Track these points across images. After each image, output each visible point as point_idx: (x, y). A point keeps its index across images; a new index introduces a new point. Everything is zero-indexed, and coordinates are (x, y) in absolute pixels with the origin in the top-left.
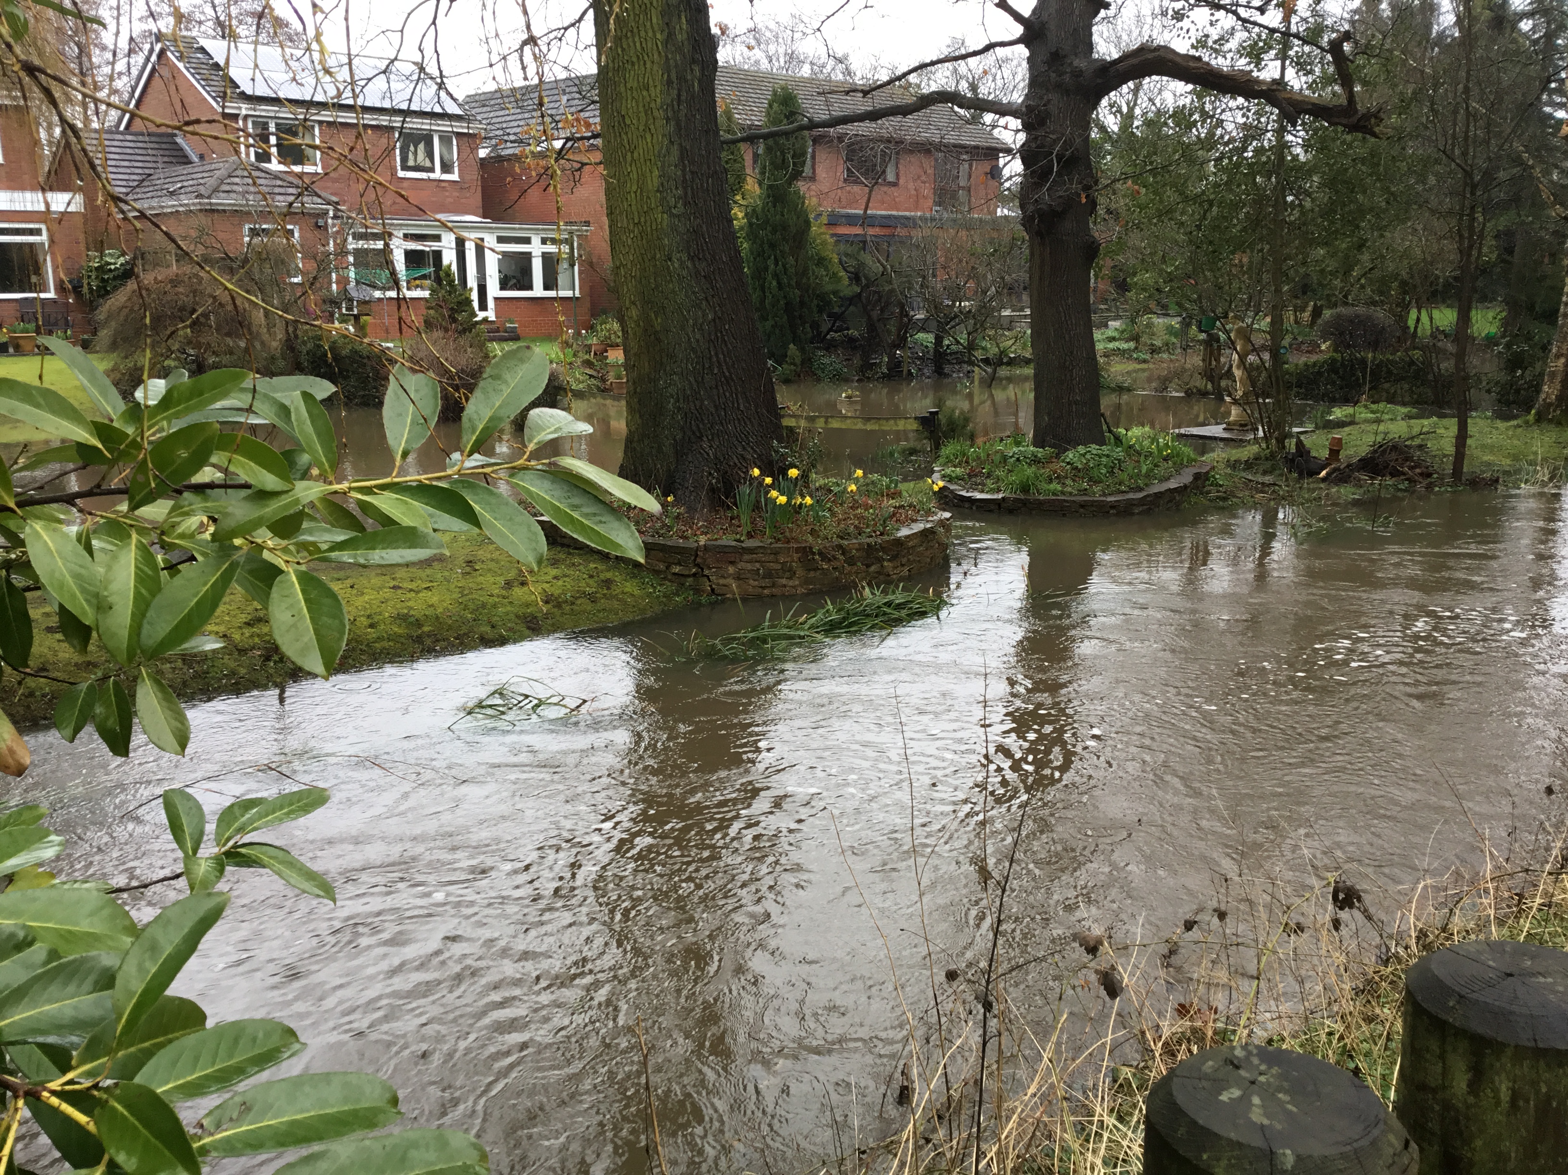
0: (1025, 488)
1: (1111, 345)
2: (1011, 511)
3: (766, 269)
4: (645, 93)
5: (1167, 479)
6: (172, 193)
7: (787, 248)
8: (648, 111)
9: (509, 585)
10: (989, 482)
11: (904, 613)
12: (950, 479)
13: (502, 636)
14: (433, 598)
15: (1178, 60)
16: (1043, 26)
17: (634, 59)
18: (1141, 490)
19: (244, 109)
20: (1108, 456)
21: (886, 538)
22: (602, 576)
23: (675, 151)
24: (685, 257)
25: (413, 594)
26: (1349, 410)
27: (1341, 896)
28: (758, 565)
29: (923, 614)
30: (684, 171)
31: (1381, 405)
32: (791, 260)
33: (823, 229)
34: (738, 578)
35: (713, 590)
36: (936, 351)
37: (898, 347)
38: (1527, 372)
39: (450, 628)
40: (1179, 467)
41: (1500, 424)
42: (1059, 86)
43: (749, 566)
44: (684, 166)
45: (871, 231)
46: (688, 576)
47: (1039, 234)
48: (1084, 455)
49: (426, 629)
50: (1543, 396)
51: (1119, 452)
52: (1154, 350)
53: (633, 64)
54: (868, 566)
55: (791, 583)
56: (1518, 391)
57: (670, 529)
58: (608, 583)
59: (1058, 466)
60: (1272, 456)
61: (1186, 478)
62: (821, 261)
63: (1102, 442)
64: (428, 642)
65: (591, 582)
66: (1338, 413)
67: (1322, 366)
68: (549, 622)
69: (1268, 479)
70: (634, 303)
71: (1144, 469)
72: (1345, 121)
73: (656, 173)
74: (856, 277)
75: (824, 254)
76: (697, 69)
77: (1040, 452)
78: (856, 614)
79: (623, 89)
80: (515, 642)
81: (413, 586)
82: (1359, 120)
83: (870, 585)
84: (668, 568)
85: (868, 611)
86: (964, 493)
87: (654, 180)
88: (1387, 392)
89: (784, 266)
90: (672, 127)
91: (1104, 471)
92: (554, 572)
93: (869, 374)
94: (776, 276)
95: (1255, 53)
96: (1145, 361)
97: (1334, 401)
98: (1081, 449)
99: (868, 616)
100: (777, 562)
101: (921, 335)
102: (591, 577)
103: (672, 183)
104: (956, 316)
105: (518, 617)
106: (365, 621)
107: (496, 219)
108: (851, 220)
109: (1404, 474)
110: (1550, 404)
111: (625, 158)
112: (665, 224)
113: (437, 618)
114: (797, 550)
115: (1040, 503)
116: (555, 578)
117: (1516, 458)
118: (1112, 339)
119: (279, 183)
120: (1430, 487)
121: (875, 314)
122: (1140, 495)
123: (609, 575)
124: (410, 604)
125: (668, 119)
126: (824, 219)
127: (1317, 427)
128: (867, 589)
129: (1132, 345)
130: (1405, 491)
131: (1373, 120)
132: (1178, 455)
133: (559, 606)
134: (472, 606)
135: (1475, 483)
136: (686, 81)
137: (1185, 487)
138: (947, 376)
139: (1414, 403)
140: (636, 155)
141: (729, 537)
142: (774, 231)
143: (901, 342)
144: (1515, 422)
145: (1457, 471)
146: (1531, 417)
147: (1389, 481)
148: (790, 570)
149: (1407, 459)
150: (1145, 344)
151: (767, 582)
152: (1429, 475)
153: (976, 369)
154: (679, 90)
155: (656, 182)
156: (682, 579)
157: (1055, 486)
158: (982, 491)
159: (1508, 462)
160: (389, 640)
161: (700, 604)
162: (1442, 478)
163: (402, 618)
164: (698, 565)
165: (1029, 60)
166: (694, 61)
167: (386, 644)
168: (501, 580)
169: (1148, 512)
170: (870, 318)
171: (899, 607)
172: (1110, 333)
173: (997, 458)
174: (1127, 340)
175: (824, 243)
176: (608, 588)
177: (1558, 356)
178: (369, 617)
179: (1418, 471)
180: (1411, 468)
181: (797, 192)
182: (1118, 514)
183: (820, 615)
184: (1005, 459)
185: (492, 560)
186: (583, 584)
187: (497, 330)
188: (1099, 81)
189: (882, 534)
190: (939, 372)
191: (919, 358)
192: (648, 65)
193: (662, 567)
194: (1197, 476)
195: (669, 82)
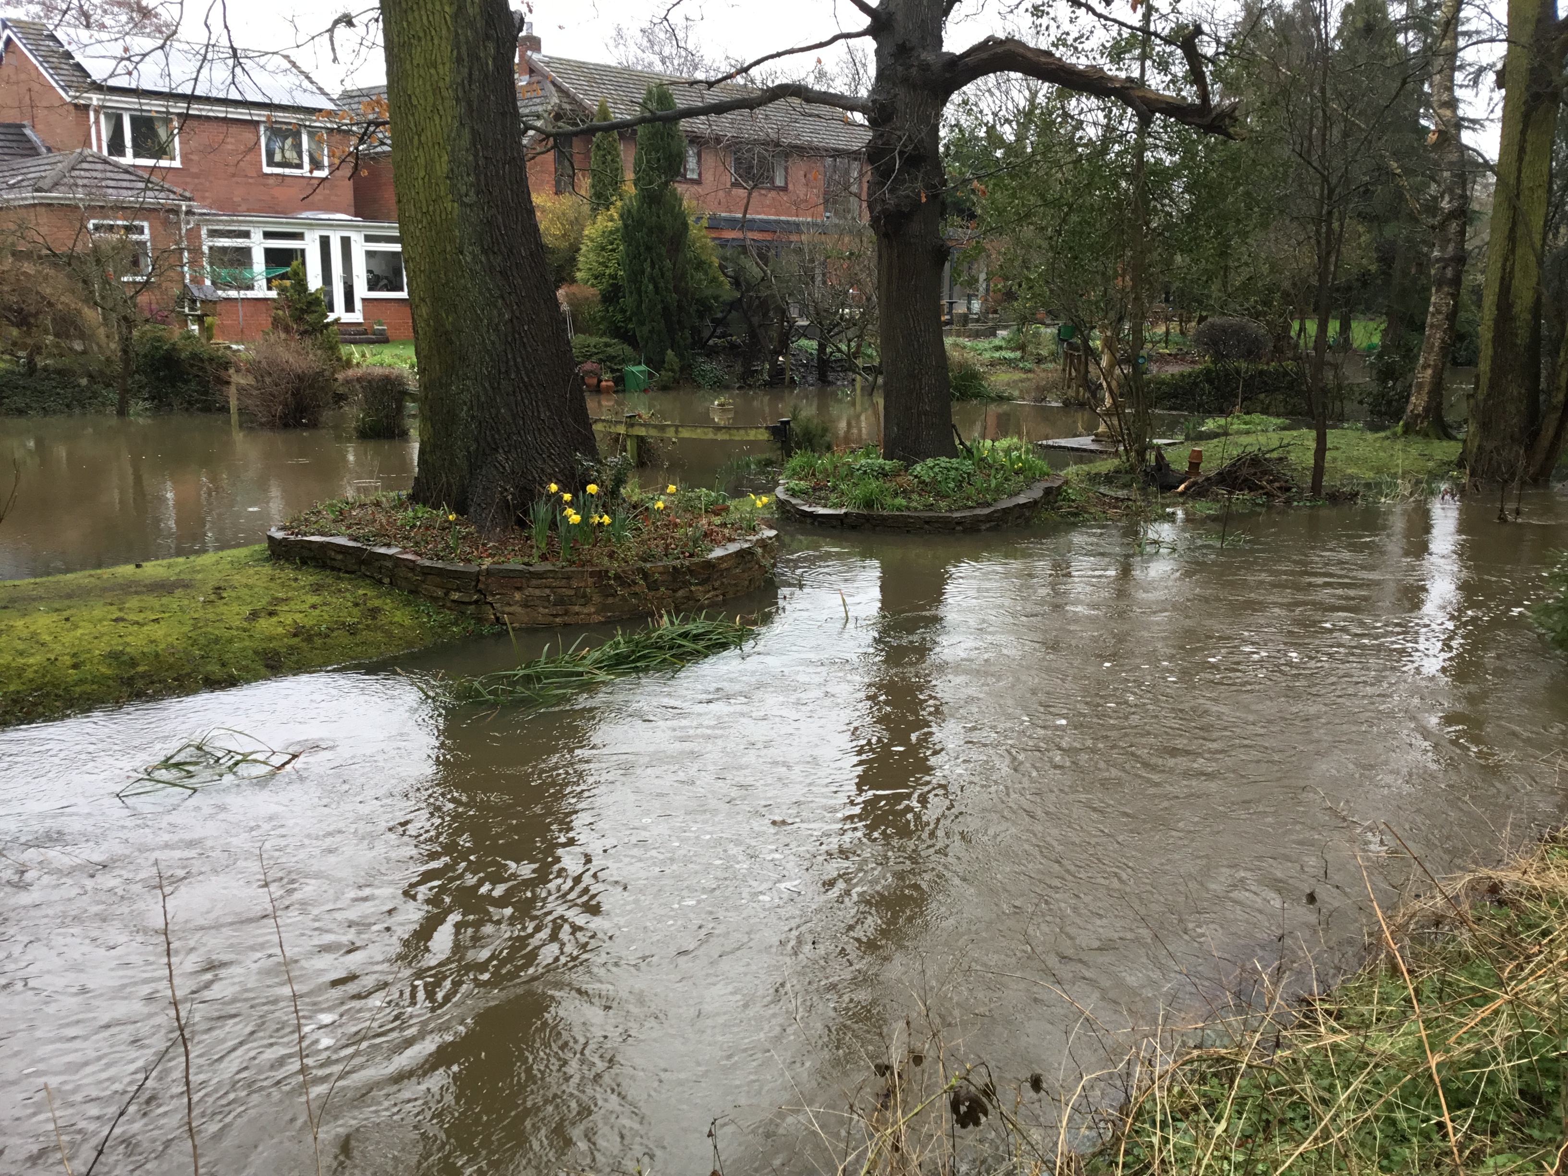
0: (869, 504)
1: (997, 355)
2: (854, 527)
3: (643, 272)
4: (433, 71)
5: (1017, 494)
6: (12, 187)
7: (663, 250)
8: (437, 90)
9: (254, 615)
10: (833, 497)
11: (702, 644)
12: (794, 493)
13: (231, 676)
14: (158, 632)
15: (1029, 55)
16: (891, 15)
17: (421, 34)
18: (989, 505)
19: (95, 99)
20: (957, 469)
21: (696, 560)
22: (370, 604)
23: (466, 133)
24: (477, 250)
25: (136, 628)
26: (1222, 421)
27: (963, 1109)
28: (548, 591)
29: (724, 646)
30: (476, 156)
31: (1256, 417)
32: (668, 263)
33: (704, 232)
34: (525, 605)
35: (497, 619)
36: (820, 359)
37: (780, 353)
38: (1399, 384)
39: (171, 667)
40: (1030, 482)
41: (1370, 436)
42: (906, 81)
43: (537, 592)
44: (476, 150)
45: (750, 235)
46: (470, 603)
47: (886, 235)
48: (931, 468)
49: (140, 669)
50: (1410, 407)
51: (968, 465)
52: (1040, 360)
53: (420, 39)
54: (675, 591)
55: (586, 611)
56: (1389, 403)
57: (453, 550)
58: (374, 612)
59: (906, 479)
60: (1132, 469)
61: (1037, 492)
62: (700, 265)
63: (953, 453)
64: (140, 684)
65: (356, 611)
66: (1210, 425)
67: (1197, 377)
68: (294, 658)
69: (1121, 494)
70: (423, 300)
71: (993, 483)
72: (1198, 121)
73: (445, 158)
74: (736, 282)
75: (703, 258)
76: (491, 47)
77: (888, 465)
78: (645, 647)
79: (408, 66)
80: (248, 682)
81: (140, 617)
82: (1214, 120)
83: (669, 613)
84: (446, 594)
85: (661, 643)
86: (806, 508)
87: (442, 166)
88: (1262, 402)
89: (661, 269)
90: (462, 109)
91: (952, 485)
92: (314, 599)
93: (750, 381)
94: (652, 279)
95: (1117, 53)
96: (1030, 371)
97: (1210, 413)
98: (930, 462)
99: (661, 648)
100: (570, 587)
101: (803, 342)
102: (356, 605)
103: (463, 169)
104: (838, 324)
105: (256, 652)
106: (68, 660)
107: (366, 218)
108: (732, 223)
109: (1262, 488)
110: (1418, 416)
111: (411, 141)
112: (456, 212)
113: (157, 655)
114: (592, 575)
115: (884, 519)
116: (314, 607)
117: (1379, 471)
118: (999, 348)
119: (127, 177)
120: (1288, 502)
121: (755, 320)
122: (986, 511)
123: (377, 603)
124: (129, 639)
125: (458, 100)
126: (705, 223)
127: (1187, 438)
128: (665, 618)
129: (1018, 354)
130: (1262, 505)
131: (1227, 121)
132: (1030, 468)
133: (309, 639)
134: (202, 641)
135: (1335, 498)
136: (478, 58)
137: (1035, 502)
138: (830, 383)
139: (1286, 415)
140: (423, 139)
141: (519, 559)
142: (650, 232)
143: (783, 346)
144: (1382, 434)
145: (1317, 485)
146: (1399, 429)
147: (1246, 495)
148: (584, 596)
149: (1265, 473)
150: (1032, 354)
151: (559, 609)
152: (1288, 489)
153: (858, 377)
154: (471, 69)
155: (445, 168)
156: (463, 607)
157: (900, 501)
158: (825, 506)
159: (1372, 475)
160: (93, 682)
161: (481, 636)
162: (1301, 491)
163: (114, 656)
164: (480, 591)
165: (877, 52)
166: (488, 37)
167: (87, 688)
168: (247, 610)
169: (996, 529)
170: (751, 325)
171: (696, 638)
172: (997, 342)
173: (844, 471)
174: (1013, 350)
175: (704, 247)
176: (374, 618)
177: (1425, 367)
178: (74, 655)
179: (1277, 484)
180: (1270, 482)
181: (674, 192)
182: (964, 531)
183: (606, 648)
184: (851, 472)
185: (246, 586)
186: (344, 613)
187: (365, 332)
188: (947, 75)
189: (691, 556)
190: (823, 380)
191: (803, 365)
192: (436, 42)
193: (440, 593)
194: (1048, 491)
195: (459, 60)
